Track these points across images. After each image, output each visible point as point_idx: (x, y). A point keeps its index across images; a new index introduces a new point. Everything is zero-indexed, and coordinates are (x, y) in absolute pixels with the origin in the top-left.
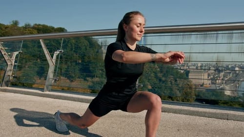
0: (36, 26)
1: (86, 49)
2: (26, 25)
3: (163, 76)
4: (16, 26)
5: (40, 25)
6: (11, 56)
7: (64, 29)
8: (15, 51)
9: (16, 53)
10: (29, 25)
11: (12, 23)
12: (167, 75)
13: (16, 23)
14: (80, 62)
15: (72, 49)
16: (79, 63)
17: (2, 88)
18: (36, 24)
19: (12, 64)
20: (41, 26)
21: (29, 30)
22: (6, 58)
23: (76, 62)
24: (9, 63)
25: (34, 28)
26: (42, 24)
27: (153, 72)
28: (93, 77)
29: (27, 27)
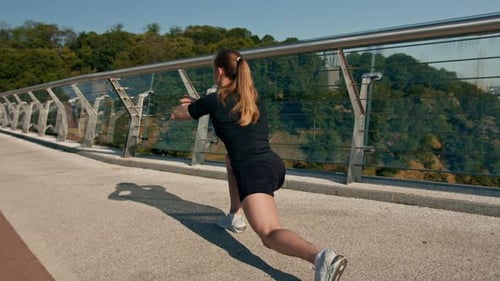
0: (191, 31)
1: (292, 69)
2: (173, 31)
3: (468, 119)
4: (156, 34)
5: (198, 27)
6: (135, 102)
7: (244, 30)
8: (142, 92)
9: (144, 95)
10: (177, 30)
11: (147, 30)
12: (480, 116)
13: (154, 29)
14: (281, 96)
15: (263, 71)
16: (279, 99)
17: (125, 159)
18: (190, 27)
19: (138, 116)
20: (200, 31)
21: (178, 40)
22: (128, 105)
23: (273, 97)
24: (133, 115)
25: (187, 34)
26: (201, 25)
27: (446, 110)
28: (308, 126)
29: (174, 34)
